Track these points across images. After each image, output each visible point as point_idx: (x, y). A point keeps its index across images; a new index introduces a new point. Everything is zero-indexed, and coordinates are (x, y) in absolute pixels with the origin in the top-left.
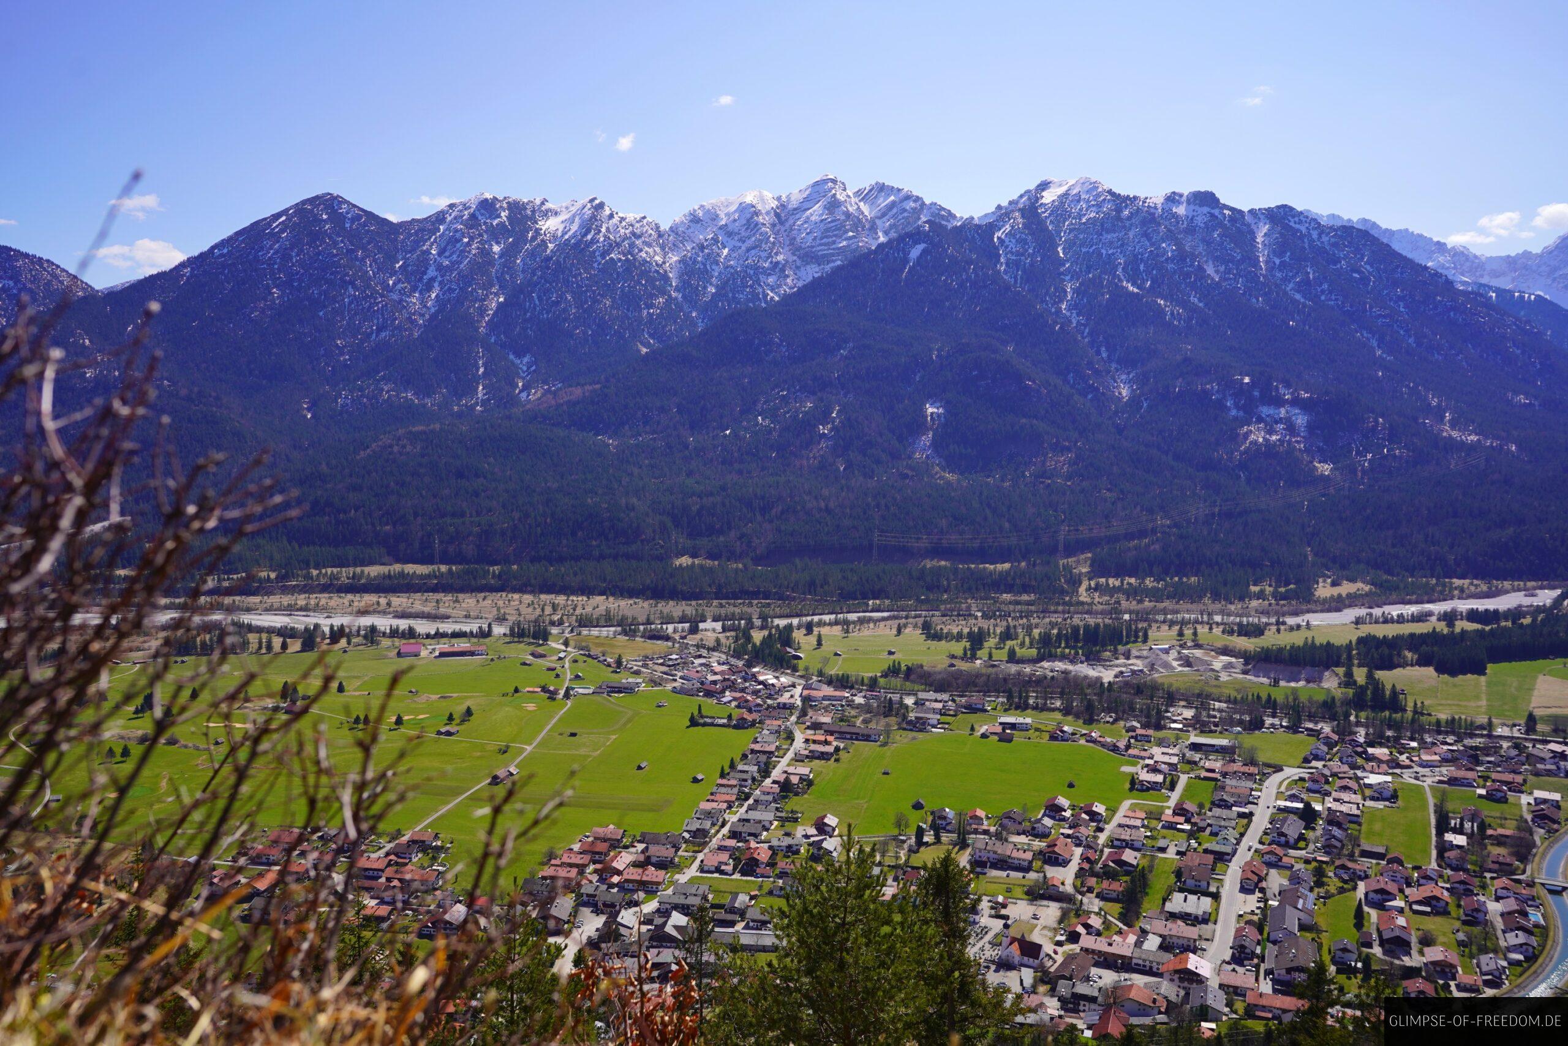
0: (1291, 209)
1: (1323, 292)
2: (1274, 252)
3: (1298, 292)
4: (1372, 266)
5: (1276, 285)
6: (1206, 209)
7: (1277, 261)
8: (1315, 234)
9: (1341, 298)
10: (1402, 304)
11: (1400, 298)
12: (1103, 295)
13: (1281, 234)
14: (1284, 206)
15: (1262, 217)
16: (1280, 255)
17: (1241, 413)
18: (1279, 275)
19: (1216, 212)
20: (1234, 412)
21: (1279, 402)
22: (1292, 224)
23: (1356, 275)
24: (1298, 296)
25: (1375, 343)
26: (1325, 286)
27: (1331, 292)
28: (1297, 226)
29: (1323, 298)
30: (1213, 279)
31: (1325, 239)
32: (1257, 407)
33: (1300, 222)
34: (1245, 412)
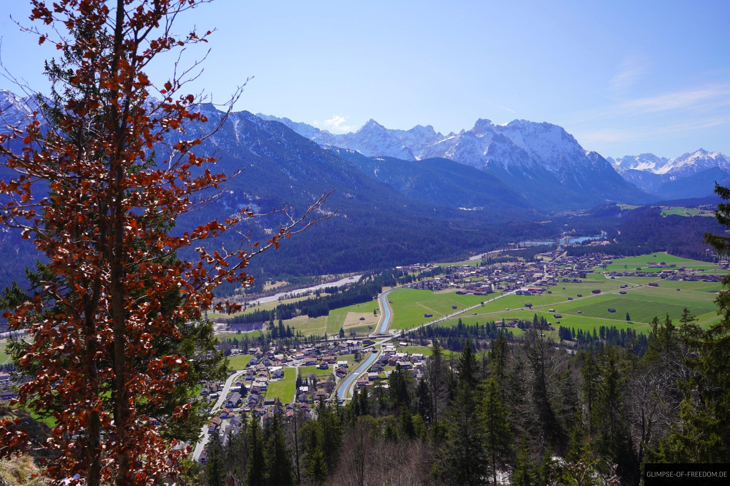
0: (249, 113)
1: (265, 150)
2: (242, 132)
3: (255, 151)
4: (285, 139)
5: (244, 148)
6: (209, 112)
7: (244, 137)
8: (260, 124)
9: (273, 153)
10: (299, 156)
11: (298, 153)
12: (161, 153)
13: (245, 124)
14: (245, 111)
15: (236, 116)
16: (245, 134)
17: (230, 208)
18: (245, 143)
19: (214, 113)
20: (227, 208)
21: (247, 202)
22: (249, 119)
23: (279, 143)
24: (254, 153)
25: (289, 174)
26: (266, 148)
27: (268, 151)
28: (252, 120)
29: (265, 153)
30: (215, 145)
31: (264, 126)
32: (237, 204)
33: (253, 119)
34: (232, 207)
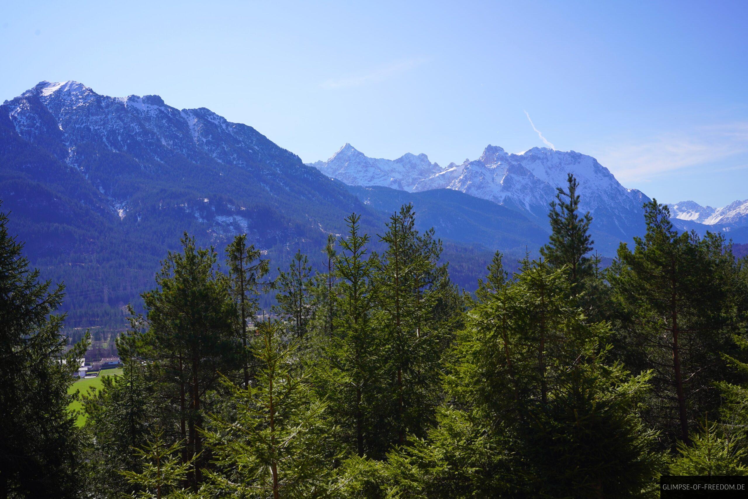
0: (208, 110)
1: (234, 159)
2: (202, 134)
3: (220, 159)
4: (258, 147)
5: (206, 154)
6: (156, 107)
7: (205, 140)
8: (224, 126)
9: (245, 163)
10: (278, 169)
11: (277, 165)
12: (95, 154)
13: (204, 124)
14: (204, 109)
15: (191, 114)
16: (206, 136)
17: (205, 221)
18: (206, 148)
19: (163, 109)
20: (200, 220)
21: (229, 213)
22: (209, 119)
23: (250, 151)
24: (220, 161)
25: (269, 190)
26: (235, 156)
27: (239, 160)
28: (213, 121)
29: (235, 162)
30: (167, 148)
31: (230, 129)
32: (215, 217)
33: (214, 119)
34: (208, 220)
